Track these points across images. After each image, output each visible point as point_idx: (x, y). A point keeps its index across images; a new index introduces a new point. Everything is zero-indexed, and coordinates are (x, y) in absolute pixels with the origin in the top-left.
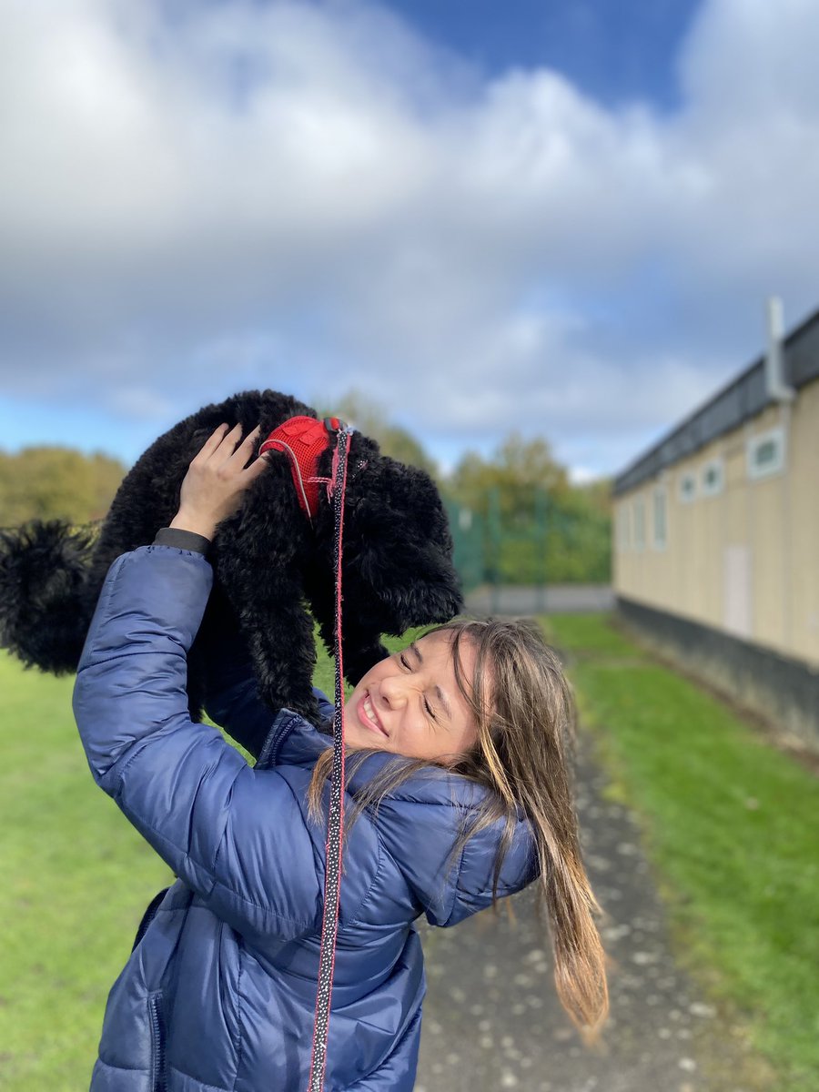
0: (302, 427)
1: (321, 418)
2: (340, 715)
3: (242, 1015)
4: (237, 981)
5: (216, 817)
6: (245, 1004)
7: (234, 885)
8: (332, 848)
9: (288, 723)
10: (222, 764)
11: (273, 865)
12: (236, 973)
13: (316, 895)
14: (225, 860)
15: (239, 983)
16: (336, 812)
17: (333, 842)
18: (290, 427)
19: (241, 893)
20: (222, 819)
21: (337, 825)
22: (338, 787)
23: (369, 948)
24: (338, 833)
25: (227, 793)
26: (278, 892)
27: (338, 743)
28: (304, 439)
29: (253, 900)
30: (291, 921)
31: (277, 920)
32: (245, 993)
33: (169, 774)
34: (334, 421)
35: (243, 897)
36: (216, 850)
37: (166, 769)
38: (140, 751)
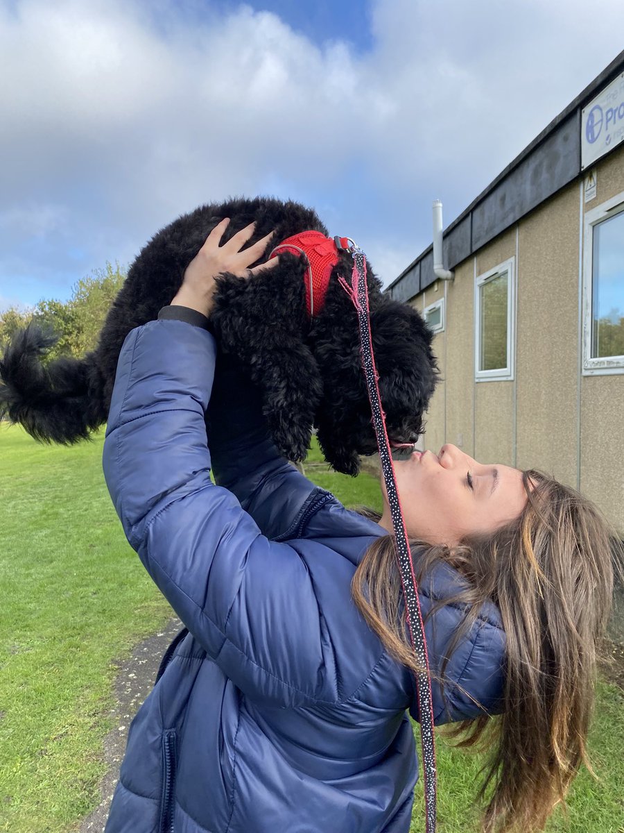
0: (315, 240)
1: (332, 236)
2: (396, 494)
3: (236, 769)
4: (234, 736)
5: (233, 576)
6: (239, 760)
7: (242, 644)
8: (413, 620)
9: (321, 499)
10: (241, 527)
11: (280, 629)
12: (234, 730)
13: (318, 666)
14: (236, 618)
15: (235, 739)
16: (409, 585)
17: (413, 614)
18: (306, 237)
19: (248, 654)
20: (237, 578)
21: (413, 597)
22: (406, 560)
23: (362, 727)
24: (416, 604)
25: (244, 555)
26: (282, 656)
27: (398, 520)
28: (318, 249)
29: (259, 663)
30: (292, 689)
31: (279, 685)
32: (241, 749)
33: (193, 531)
34: (344, 241)
35: (250, 658)
36: (229, 608)
37: (190, 526)
38: (168, 506)
